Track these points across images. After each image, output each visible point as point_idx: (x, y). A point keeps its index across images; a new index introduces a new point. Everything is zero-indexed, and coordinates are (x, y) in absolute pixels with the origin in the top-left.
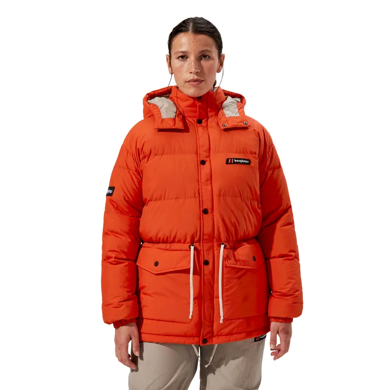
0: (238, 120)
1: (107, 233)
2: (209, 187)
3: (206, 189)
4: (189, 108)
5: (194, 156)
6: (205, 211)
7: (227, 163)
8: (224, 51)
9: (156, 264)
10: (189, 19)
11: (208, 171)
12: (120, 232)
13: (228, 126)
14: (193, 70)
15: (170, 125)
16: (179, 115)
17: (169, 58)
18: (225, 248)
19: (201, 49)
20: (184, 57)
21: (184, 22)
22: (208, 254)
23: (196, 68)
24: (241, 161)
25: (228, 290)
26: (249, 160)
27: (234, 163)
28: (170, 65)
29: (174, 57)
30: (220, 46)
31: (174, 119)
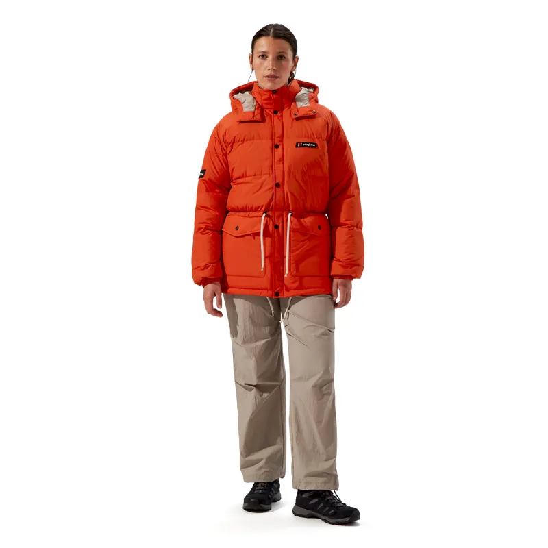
0: (307, 110)
1: (199, 208)
2: (281, 166)
3: (278, 168)
4: (266, 102)
5: (270, 141)
6: (277, 185)
7: (297, 146)
8: (298, 54)
9: (237, 229)
10: (270, 25)
11: (281, 153)
12: (210, 207)
13: (299, 115)
14: (270, 67)
15: (250, 117)
16: (258, 108)
17: (252, 56)
18: (291, 215)
19: (278, 51)
20: (264, 56)
21: (266, 27)
22: (278, 220)
23: (273, 66)
24: (309, 145)
25: (294, 251)
26: (316, 144)
27: (303, 146)
28: (252, 62)
29: (255, 56)
30: (295, 50)
31: (254, 112)
